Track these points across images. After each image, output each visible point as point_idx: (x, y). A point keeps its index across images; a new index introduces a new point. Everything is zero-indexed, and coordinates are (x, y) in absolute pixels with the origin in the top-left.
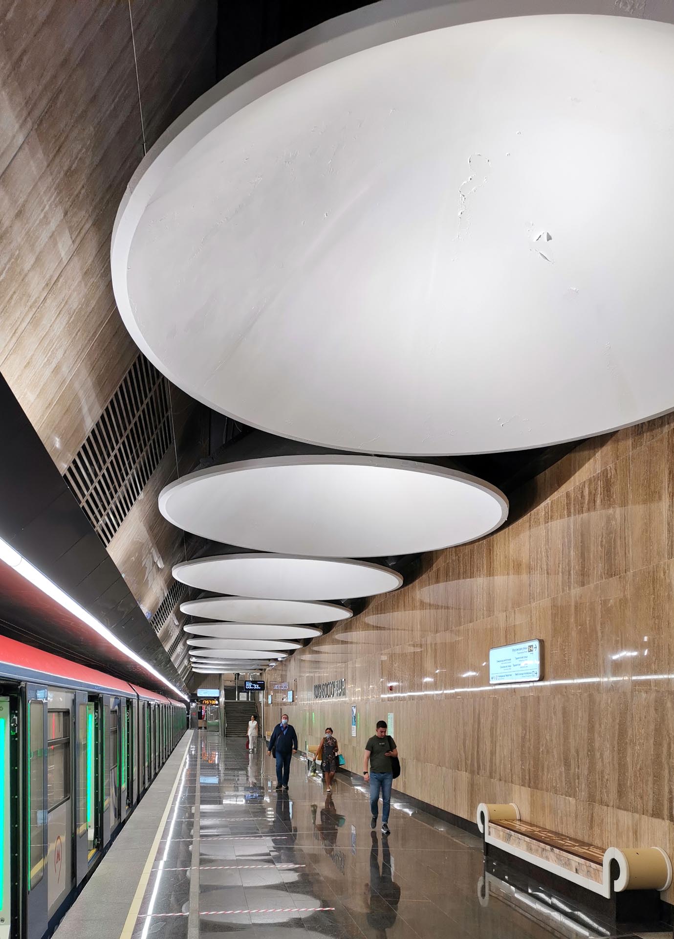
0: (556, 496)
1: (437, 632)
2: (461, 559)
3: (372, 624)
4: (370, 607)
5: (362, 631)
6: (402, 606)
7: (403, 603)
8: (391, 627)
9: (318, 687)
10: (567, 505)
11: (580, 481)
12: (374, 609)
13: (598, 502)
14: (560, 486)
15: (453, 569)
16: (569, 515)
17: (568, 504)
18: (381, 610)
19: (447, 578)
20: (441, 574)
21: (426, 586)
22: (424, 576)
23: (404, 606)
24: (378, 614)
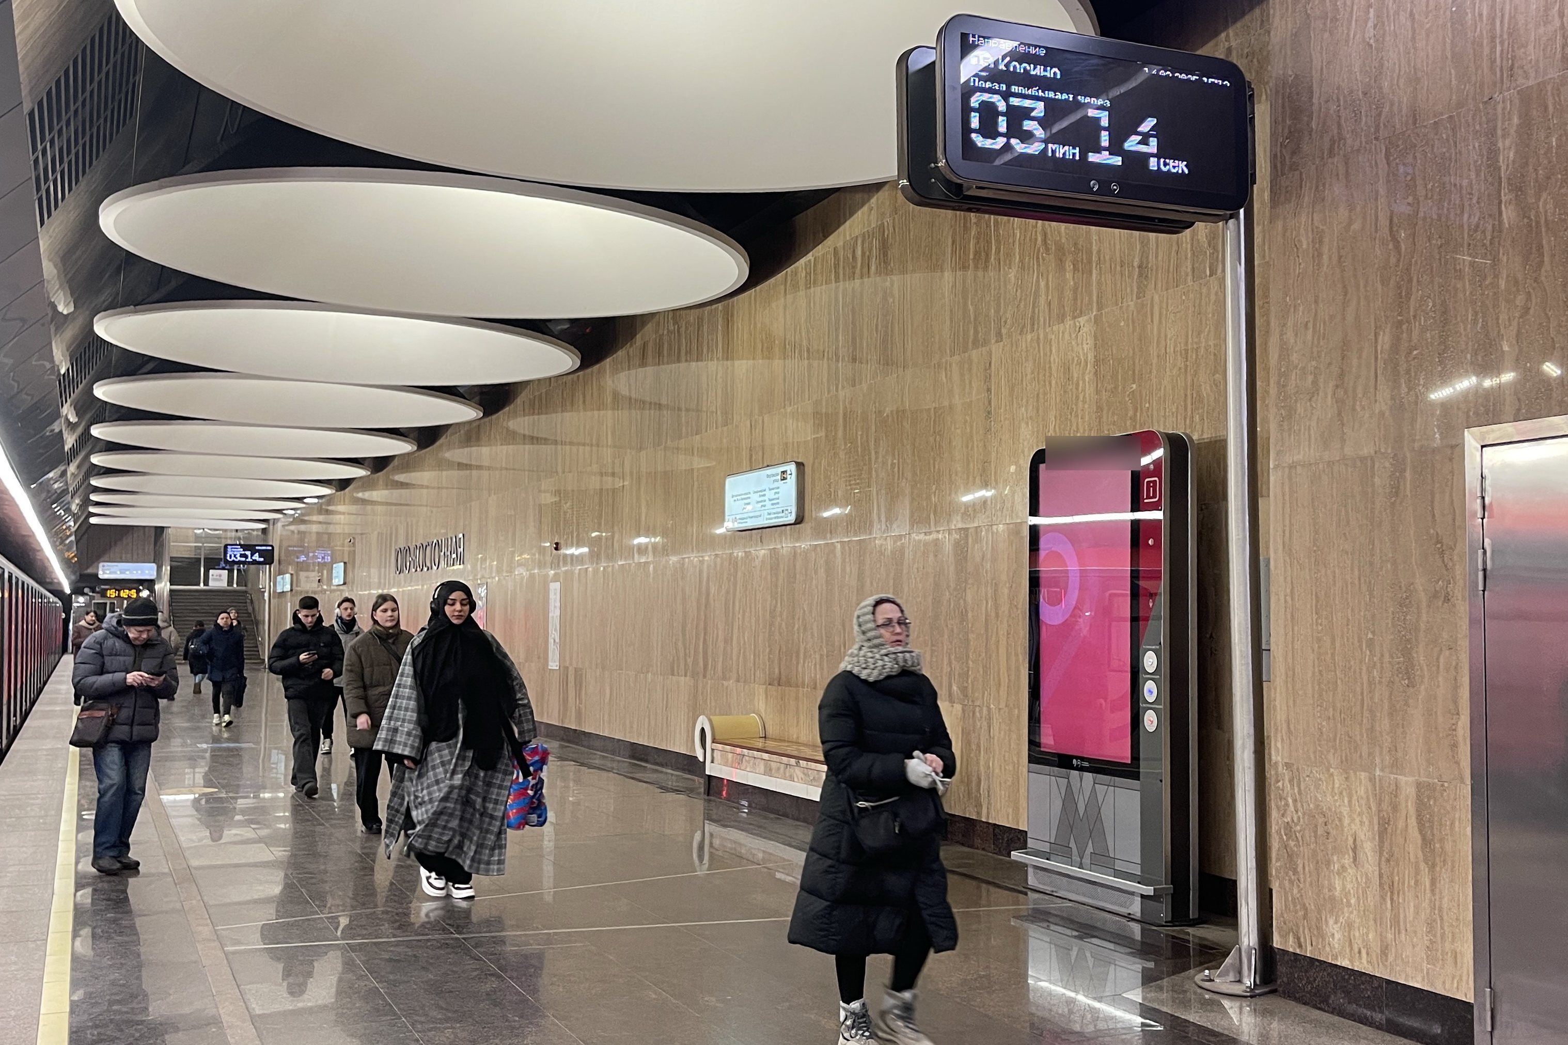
0: (819, 251)
1: (641, 449)
2: (683, 329)
3: (522, 432)
4: (519, 401)
5: (502, 445)
6: (581, 402)
7: (581, 396)
8: (559, 439)
9: (403, 553)
10: (835, 268)
11: (850, 235)
12: (527, 406)
13: (873, 268)
14: (826, 237)
15: (670, 345)
16: (837, 280)
17: (836, 266)
18: (540, 408)
19: (659, 358)
20: (650, 353)
21: (623, 370)
22: (621, 353)
23: (584, 402)
24: (533, 414)
